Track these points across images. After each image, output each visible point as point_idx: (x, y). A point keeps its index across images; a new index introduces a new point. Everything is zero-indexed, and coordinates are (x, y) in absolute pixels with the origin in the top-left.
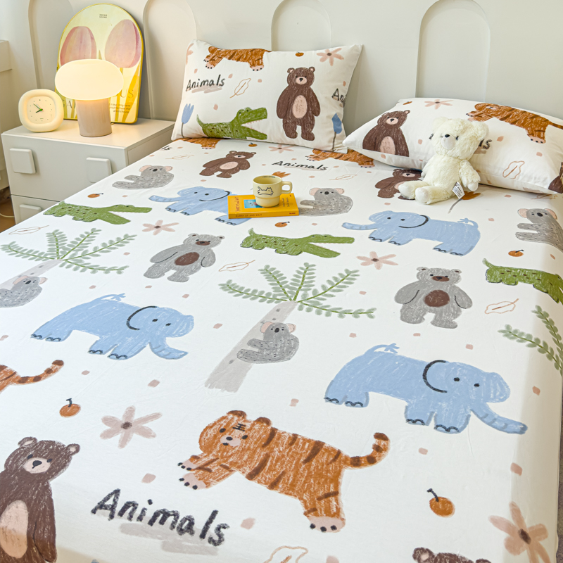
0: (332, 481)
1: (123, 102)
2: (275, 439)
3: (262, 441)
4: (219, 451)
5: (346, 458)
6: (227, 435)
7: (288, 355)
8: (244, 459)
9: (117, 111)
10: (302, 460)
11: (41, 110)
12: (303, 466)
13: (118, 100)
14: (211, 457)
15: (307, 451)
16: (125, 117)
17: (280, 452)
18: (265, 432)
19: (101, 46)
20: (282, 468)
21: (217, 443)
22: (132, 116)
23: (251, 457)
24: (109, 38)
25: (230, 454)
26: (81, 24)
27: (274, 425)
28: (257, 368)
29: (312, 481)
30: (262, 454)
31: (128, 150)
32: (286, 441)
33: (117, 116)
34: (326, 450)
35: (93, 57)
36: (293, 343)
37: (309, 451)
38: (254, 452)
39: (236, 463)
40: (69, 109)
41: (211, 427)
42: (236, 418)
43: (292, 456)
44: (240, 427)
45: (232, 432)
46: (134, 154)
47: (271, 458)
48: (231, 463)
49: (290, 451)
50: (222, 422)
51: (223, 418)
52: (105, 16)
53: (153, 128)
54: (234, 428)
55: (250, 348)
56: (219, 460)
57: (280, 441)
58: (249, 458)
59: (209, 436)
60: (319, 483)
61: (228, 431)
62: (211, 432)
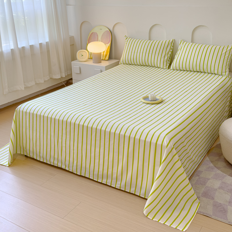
1: (105, 54)
9: (103, 57)
11: (83, 55)
13: (104, 53)
16: (105, 58)
19: (100, 38)
22: (107, 58)
24: (102, 35)
26: (94, 32)
31: (106, 67)
33: (103, 58)
35: (97, 41)
40: (90, 56)
46: (108, 68)
52: (101, 29)
53: (113, 61)
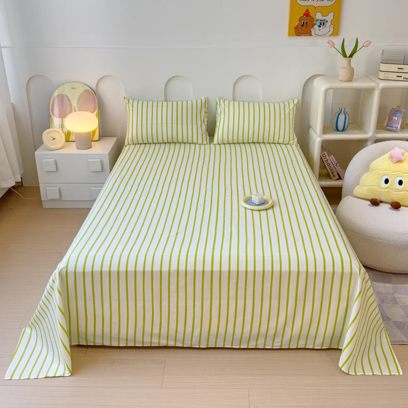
11: (54, 139)
16: (93, 138)
19: (74, 103)
22: (96, 137)
24: (79, 99)
31: (109, 154)
52: (75, 88)
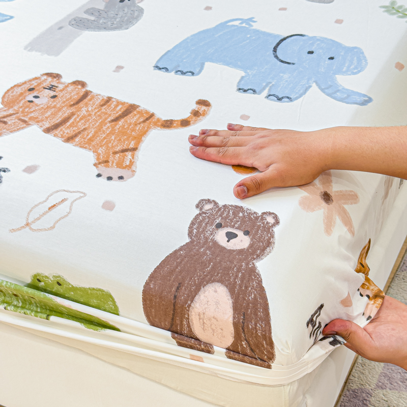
0: (135, 138)
2: (86, 100)
3: (72, 101)
4: (21, 107)
5: (158, 120)
6: (35, 94)
7: (127, 24)
8: (47, 115)
10: (109, 120)
12: (109, 125)
14: (11, 111)
15: (117, 112)
17: (88, 111)
18: (77, 94)
20: (85, 125)
21: (22, 99)
23: (54, 114)
25: (32, 110)
27: (88, 88)
28: (88, 35)
29: (113, 138)
30: (67, 112)
32: (97, 103)
34: (139, 112)
36: (136, 14)
37: (120, 113)
38: (60, 110)
39: (37, 118)
41: (20, 86)
42: (50, 79)
43: (99, 116)
44: (51, 88)
45: (41, 91)
47: (76, 116)
48: (31, 118)
49: (98, 111)
50: (33, 82)
51: (36, 78)
54: (44, 88)
55: (86, 16)
56: (18, 115)
57: (91, 103)
58: (52, 114)
59: (14, 93)
60: (120, 140)
61: (37, 90)
62: (19, 90)
